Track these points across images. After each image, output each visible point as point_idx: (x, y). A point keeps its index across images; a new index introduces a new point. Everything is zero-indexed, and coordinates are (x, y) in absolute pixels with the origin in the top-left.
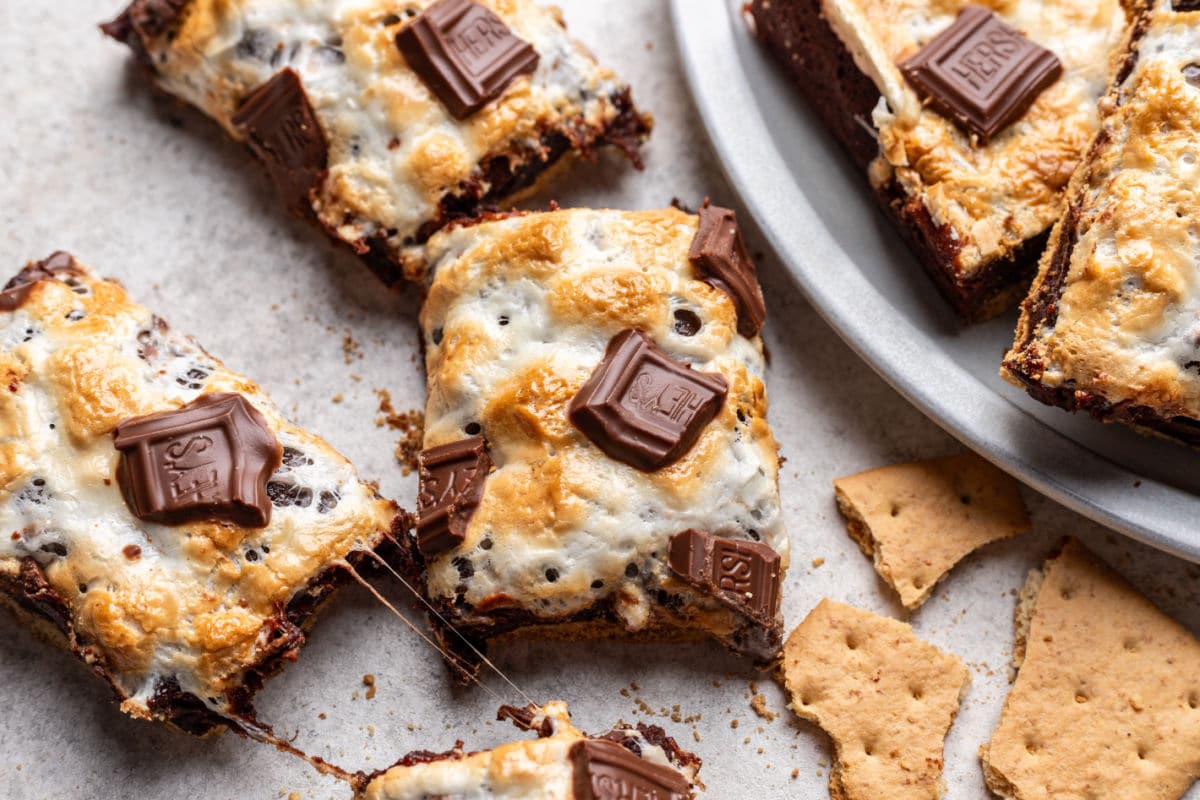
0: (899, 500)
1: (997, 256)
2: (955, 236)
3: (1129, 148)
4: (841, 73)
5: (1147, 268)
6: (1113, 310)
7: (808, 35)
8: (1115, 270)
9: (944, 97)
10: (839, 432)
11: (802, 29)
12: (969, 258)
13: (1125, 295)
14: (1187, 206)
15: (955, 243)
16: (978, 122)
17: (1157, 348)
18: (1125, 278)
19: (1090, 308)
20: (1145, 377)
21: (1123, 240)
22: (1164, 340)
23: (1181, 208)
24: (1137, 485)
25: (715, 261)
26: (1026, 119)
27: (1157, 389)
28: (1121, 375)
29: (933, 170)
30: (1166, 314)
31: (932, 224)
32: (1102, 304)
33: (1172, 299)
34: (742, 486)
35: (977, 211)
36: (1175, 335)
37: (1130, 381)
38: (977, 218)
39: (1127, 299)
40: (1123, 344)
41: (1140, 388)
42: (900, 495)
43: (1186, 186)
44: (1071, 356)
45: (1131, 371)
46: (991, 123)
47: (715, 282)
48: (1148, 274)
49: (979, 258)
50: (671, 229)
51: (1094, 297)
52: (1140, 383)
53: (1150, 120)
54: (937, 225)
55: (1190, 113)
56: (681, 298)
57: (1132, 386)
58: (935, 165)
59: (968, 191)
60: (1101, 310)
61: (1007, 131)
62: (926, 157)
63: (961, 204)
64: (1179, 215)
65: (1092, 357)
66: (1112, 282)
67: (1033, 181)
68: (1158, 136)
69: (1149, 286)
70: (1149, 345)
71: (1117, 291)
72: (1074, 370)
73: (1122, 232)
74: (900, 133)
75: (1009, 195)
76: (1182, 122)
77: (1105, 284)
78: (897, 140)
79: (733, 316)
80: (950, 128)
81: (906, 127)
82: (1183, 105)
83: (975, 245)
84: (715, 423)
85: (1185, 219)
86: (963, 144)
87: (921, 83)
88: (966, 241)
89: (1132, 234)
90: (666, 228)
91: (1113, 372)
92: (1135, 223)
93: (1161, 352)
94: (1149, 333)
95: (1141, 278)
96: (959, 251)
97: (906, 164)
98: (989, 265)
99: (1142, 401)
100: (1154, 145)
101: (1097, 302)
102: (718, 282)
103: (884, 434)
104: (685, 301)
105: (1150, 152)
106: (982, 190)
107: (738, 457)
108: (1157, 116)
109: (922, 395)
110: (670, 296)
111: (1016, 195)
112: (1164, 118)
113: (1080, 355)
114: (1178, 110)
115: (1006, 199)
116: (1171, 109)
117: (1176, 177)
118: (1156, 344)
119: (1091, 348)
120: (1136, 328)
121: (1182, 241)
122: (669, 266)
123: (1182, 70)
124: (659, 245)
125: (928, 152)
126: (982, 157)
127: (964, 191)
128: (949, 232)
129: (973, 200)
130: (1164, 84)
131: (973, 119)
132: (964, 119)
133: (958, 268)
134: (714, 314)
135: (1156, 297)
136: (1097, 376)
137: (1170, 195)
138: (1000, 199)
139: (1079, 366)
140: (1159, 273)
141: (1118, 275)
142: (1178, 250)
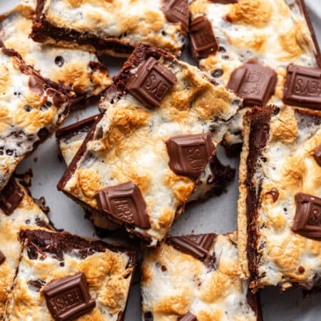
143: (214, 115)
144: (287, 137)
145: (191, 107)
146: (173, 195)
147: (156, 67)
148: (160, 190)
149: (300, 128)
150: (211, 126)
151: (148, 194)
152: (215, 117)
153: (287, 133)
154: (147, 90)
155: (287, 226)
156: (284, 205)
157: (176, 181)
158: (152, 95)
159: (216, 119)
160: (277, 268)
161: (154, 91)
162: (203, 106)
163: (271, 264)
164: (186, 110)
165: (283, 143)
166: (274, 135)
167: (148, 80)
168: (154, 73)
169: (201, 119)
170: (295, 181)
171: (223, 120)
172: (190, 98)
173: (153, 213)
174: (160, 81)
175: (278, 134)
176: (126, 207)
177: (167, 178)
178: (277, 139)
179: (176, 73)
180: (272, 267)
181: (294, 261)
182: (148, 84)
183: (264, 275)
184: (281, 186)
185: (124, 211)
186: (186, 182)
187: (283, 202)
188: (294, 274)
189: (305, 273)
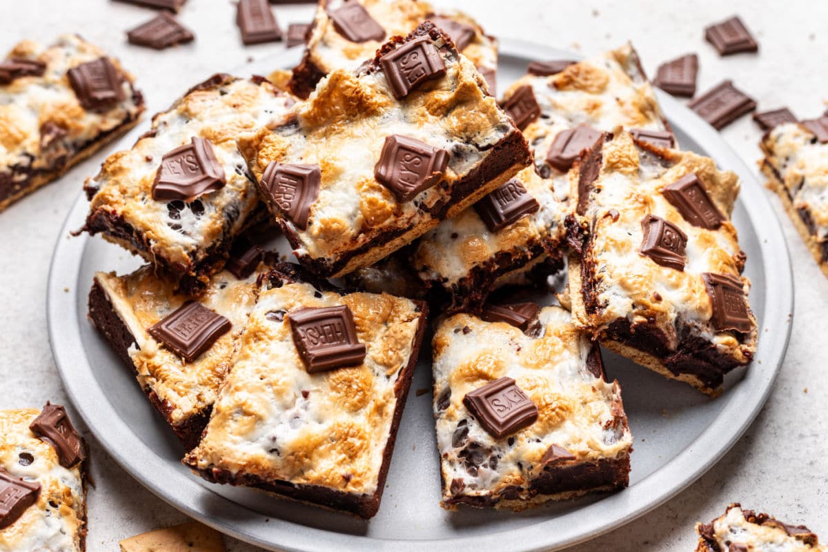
0: (152, 547)
1: (193, 414)
2: (169, 405)
3: (242, 351)
4: (124, 336)
5: (244, 404)
6: (229, 426)
7: (109, 321)
8: (228, 406)
9: (168, 342)
10: (129, 519)
11: (107, 319)
12: (177, 415)
13: (235, 418)
14: (265, 374)
15: (170, 408)
16: (185, 351)
17: (253, 444)
18: (233, 411)
19: (218, 427)
20: (246, 457)
21: (232, 392)
22: (257, 439)
23: (262, 376)
24: (267, 521)
25: (43, 428)
26: (212, 349)
27: (254, 463)
28: (234, 458)
29: (162, 375)
30: (257, 426)
31: (159, 400)
32: (224, 424)
33: (259, 419)
34: (49, 540)
35: (182, 393)
36: (263, 436)
37: (239, 460)
38: (182, 396)
39: (236, 421)
40: (235, 443)
41: (245, 463)
42: (153, 545)
43: (265, 365)
44: (209, 451)
45: (238, 455)
46: (191, 351)
47: (44, 438)
48: (244, 408)
49: (182, 415)
50: (26, 416)
51: (220, 421)
52: (243, 461)
53: (249, 338)
54: (161, 401)
55: (267, 332)
56: (24, 447)
57: (239, 462)
58: (162, 373)
59: (178, 383)
60: (224, 427)
61: (203, 356)
62: (157, 370)
63: (174, 390)
64: (261, 379)
65: (219, 451)
66: (227, 413)
67: (213, 377)
68: (253, 344)
69: (246, 414)
70: (249, 442)
71: (230, 417)
72: (212, 458)
73: (232, 389)
74: (144, 359)
75: (201, 385)
76: (263, 337)
77: (224, 414)
78: (142, 363)
79: (54, 455)
80: (173, 356)
81: (149, 357)
82: (263, 329)
83: (180, 408)
84: (34, 507)
85: (264, 381)
86: (179, 363)
87: (158, 336)
88: (175, 407)
89: (237, 389)
90: (22, 415)
91: (229, 456)
92: (240, 384)
93: (255, 445)
94: (248, 436)
95: (243, 411)
96: (171, 412)
97: (149, 374)
98: (190, 419)
99: (248, 471)
100: (250, 349)
101: (221, 424)
102: (45, 438)
103: (154, 518)
104: (26, 448)
105: (249, 352)
106: (184, 383)
107: (48, 525)
108: (252, 335)
109: (156, 486)
110: (17, 446)
111: (204, 384)
112: (256, 336)
113: (214, 450)
114: (261, 331)
115: (199, 386)
116: (258, 332)
117: (260, 361)
118: (253, 442)
119: (219, 446)
120: (241, 434)
121: (263, 391)
122: (20, 432)
123: (266, 314)
124: (16, 423)
125: (159, 367)
126: (188, 369)
127: (175, 383)
128: (167, 403)
129: (181, 388)
130: (255, 321)
131: (182, 350)
132: (178, 350)
133: (171, 420)
134: (42, 454)
135: (250, 418)
136: (221, 459)
137: (257, 370)
138: (196, 386)
139: (214, 456)
140: (250, 406)
141: (230, 409)
142: (262, 395)
143: (468, 133)
144: (626, 165)
145: (446, 115)
146: (358, 206)
147: (425, 45)
148: (346, 190)
149: (642, 164)
150: (457, 146)
151: (327, 188)
152: (467, 137)
153: (626, 160)
154: (400, 68)
155: (634, 249)
156: (627, 229)
157: (373, 188)
158: (403, 76)
159: (468, 141)
160: (624, 293)
161: (408, 71)
162: (458, 116)
163: (616, 288)
164: (438, 115)
165: (622, 172)
166: (608, 162)
167: (407, 56)
168: (419, 51)
169: (450, 134)
170: (641, 205)
171: (477, 146)
172: (451, 100)
173: (320, 212)
174: (420, 63)
175: (614, 160)
176: (292, 189)
177: (363, 180)
178: (612, 167)
179: (450, 68)
180: (618, 292)
181: (647, 282)
182: (405, 61)
183: (606, 304)
184: (622, 208)
185: (284, 193)
186: (386, 197)
187: (626, 225)
188: (647, 301)
189: (663, 303)
